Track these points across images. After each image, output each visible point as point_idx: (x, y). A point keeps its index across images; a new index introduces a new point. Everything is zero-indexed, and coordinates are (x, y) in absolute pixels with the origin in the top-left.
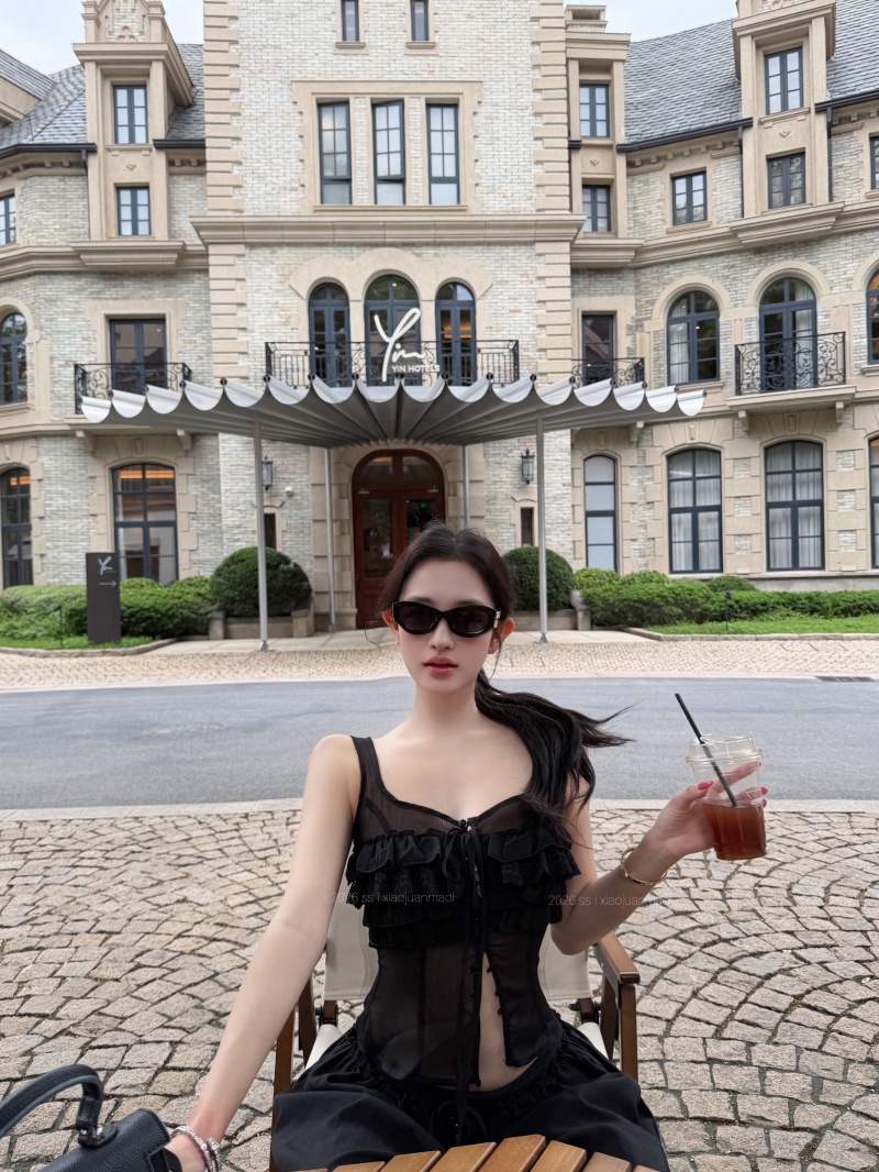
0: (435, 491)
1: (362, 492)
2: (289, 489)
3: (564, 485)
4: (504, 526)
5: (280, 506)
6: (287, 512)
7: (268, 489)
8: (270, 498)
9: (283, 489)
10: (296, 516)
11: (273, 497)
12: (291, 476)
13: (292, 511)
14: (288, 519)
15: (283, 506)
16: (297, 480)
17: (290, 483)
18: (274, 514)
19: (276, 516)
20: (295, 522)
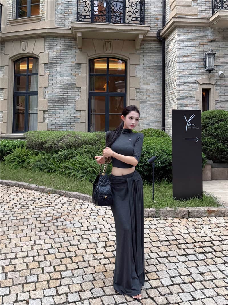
2: (220, 73)
5: (215, 84)
6: (219, 88)
7: (211, 72)
8: (208, 78)
9: (216, 73)
10: (224, 91)
11: (210, 78)
12: (222, 65)
13: (222, 88)
14: (219, 92)
15: (217, 84)
16: (225, 67)
17: (221, 69)
18: (210, 89)
19: (212, 90)
20: (224, 95)
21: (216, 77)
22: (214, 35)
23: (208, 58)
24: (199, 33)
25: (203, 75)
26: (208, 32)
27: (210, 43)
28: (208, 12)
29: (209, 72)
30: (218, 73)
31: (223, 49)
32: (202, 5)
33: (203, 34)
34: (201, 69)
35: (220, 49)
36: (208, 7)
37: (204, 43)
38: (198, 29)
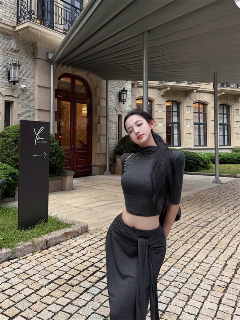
2: (23, 86)
4: (113, 122)
5: (17, 97)
6: (21, 102)
7: (15, 84)
8: (11, 90)
9: (19, 85)
10: (26, 105)
11: (13, 90)
12: (24, 78)
13: (24, 102)
14: (21, 106)
15: (19, 97)
16: (27, 81)
17: (23, 83)
18: (12, 102)
19: (15, 103)
20: (25, 109)
21: (18, 89)
22: (18, 45)
23: (14, 68)
24: (3, 40)
25: (6, 86)
26: (12, 41)
27: (13, 53)
28: (13, 20)
29: (13, 84)
30: (21, 86)
31: (26, 62)
32: (7, 10)
33: (7, 42)
34: (4, 79)
35: (23, 61)
36: (13, 15)
37: (7, 52)
38: (3, 36)
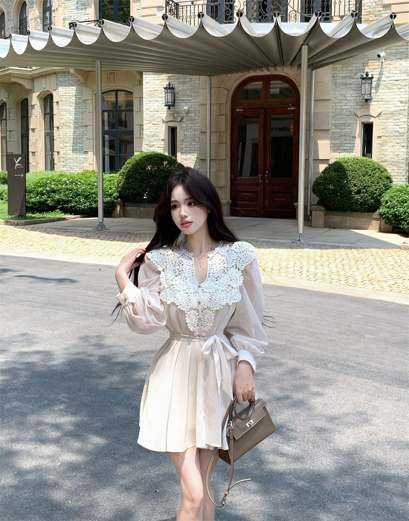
0: (292, 108)
1: (238, 110)
2: (186, 108)
3: (401, 102)
4: (347, 138)
5: (180, 122)
6: (185, 125)
8: (173, 115)
10: (191, 129)
12: (188, 99)
13: (188, 125)
14: (185, 131)
16: (192, 101)
17: (188, 104)
18: (176, 127)
19: (178, 129)
20: (189, 133)
21: (182, 112)
29: (169, 108)
